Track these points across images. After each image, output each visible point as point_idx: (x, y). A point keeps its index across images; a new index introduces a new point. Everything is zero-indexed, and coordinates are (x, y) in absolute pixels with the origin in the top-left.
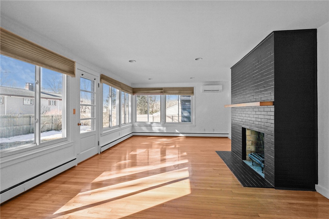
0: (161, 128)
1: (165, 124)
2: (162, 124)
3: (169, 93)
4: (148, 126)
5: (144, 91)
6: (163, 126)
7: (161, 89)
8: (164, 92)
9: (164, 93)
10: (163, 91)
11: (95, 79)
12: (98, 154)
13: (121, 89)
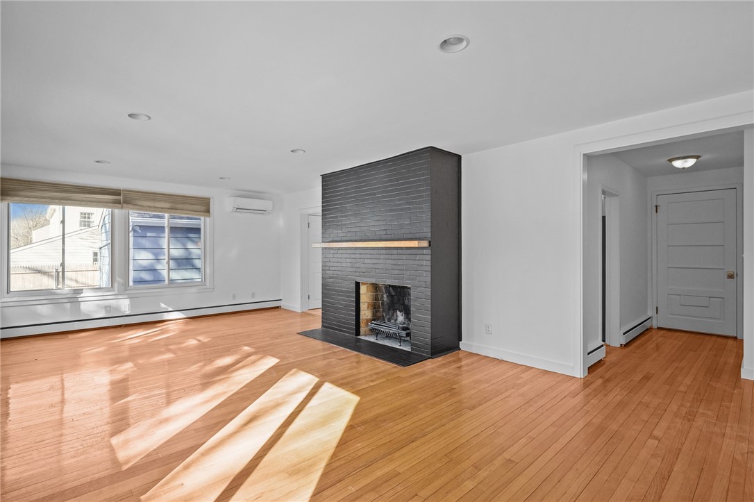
0: (114, 303)
4: (63, 301)
6: (120, 296)
7: (116, 192)
8: (124, 202)
9: (125, 205)
10: (121, 198)
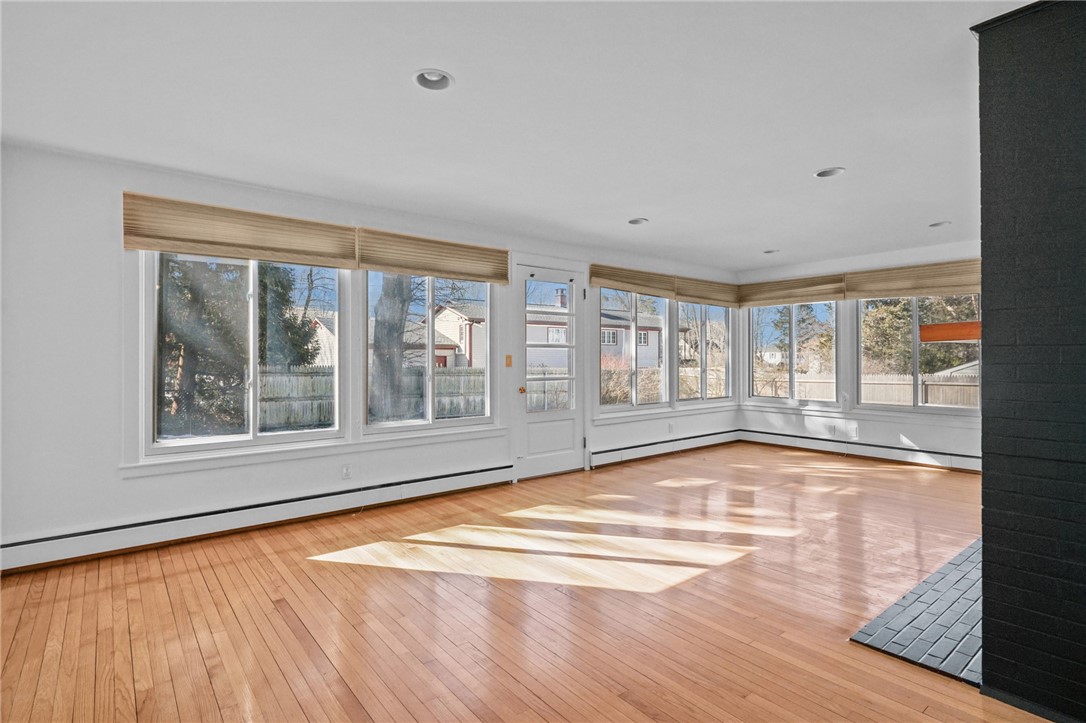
0: (840, 423)
1: (854, 411)
2: (840, 410)
3: (870, 291)
4: (791, 411)
5: (775, 290)
6: (847, 415)
7: (837, 278)
8: (848, 290)
9: (847, 293)
10: (843, 284)
11: (571, 281)
12: (583, 470)
13: (673, 294)
